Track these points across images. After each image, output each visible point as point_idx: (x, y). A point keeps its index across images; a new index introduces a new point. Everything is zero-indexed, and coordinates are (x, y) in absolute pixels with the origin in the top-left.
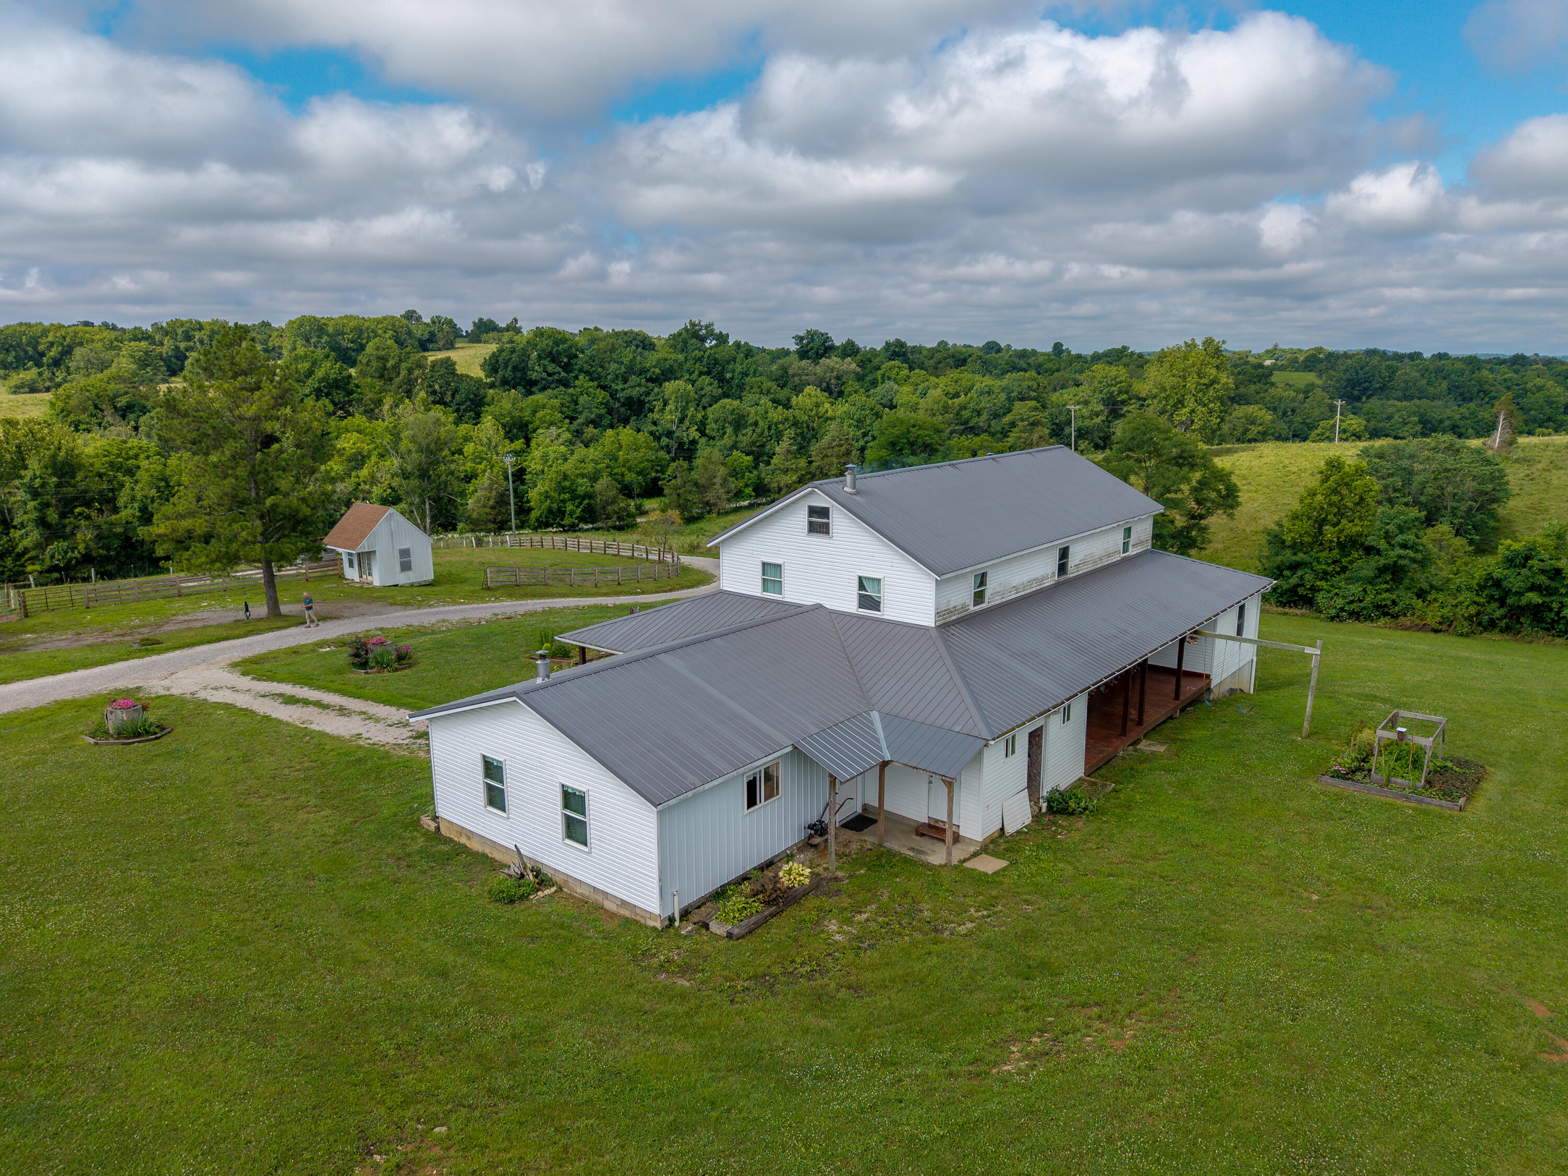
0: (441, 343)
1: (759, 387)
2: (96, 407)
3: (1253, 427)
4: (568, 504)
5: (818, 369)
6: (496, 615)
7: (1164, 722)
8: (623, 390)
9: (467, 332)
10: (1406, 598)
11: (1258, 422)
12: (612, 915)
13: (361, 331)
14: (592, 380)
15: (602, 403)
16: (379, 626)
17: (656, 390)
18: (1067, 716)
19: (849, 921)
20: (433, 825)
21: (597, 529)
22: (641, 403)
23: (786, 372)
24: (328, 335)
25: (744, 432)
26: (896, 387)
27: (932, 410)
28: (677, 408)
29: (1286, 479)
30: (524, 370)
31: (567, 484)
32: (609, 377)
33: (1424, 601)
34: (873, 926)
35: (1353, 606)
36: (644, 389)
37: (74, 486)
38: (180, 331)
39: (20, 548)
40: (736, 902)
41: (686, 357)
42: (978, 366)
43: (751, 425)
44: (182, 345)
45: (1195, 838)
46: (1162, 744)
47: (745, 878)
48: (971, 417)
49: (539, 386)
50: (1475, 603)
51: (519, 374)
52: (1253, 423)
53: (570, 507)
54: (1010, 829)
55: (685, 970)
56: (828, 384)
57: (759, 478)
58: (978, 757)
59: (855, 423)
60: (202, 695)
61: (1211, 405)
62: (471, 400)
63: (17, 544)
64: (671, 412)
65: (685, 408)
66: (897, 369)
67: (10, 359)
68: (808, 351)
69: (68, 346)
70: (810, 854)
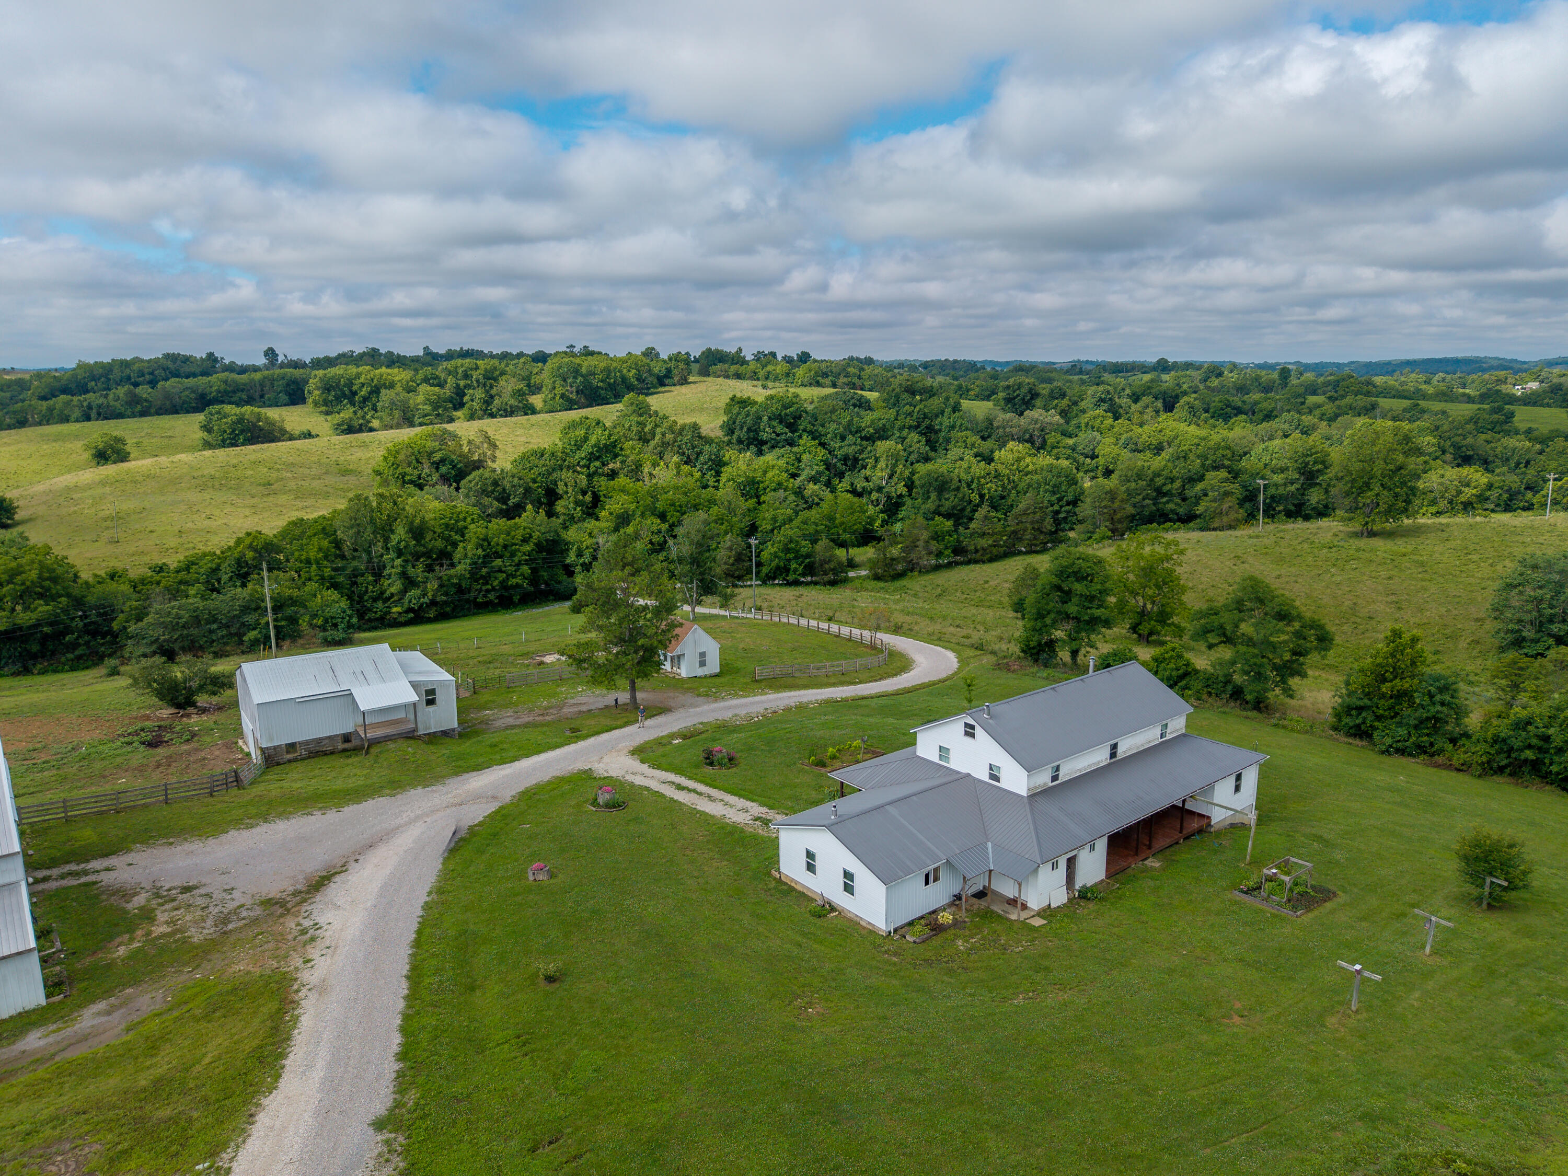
0: (676, 379)
1: (964, 441)
2: (418, 461)
3: (1466, 490)
4: (793, 562)
5: (1023, 421)
6: (766, 709)
7: (1171, 846)
8: (841, 447)
9: (695, 357)
10: (1441, 742)
11: (1473, 484)
12: (864, 928)
13: (609, 371)
14: (814, 439)
15: (822, 461)
16: (701, 720)
17: (869, 448)
18: (1092, 848)
19: (967, 942)
20: (778, 876)
21: (816, 583)
22: (856, 460)
23: (992, 424)
24: (582, 376)
25: (947, 496)
26: (1099, 437)
27: (1126, 476)
28: (887, 466)
29: (1464, 568)
30: (756, 432)
31: (793, 546)
32: (829, 436)
33: (1454, 746)
34: (978, 944)
35: (1399, 745)
36: (859, 447)
37: (424, 546)
38: (460, 371)
39: (387, 594)
40: (918, 928)
41: (898, 412)
42: (1185, 414)
43: (954, 490)
44: (462, 383)
45: (1144, 918)
46: (1159, 861)
47: (922, 917)
48: (1164, 484)
49: (769, 445)
50: (1488, 753)
51: (751, 435)
52: (1468, 485)
53: (794, 565)
54: (1053, 905)
55: (896, 954)
56: (1031, 436)
57: (958, 541)
58: (1036, 870)
59: (1051, 489)
60: (630, 778)
61: (1398, 490)
62: (712, 460)
63: (386, 591)
64: (882, 470)
65: (895, 465)
66: (1101, 419)
67: (331, 398)
68: (1015, 398)
69: (375, 386)
70: (953, 909)
